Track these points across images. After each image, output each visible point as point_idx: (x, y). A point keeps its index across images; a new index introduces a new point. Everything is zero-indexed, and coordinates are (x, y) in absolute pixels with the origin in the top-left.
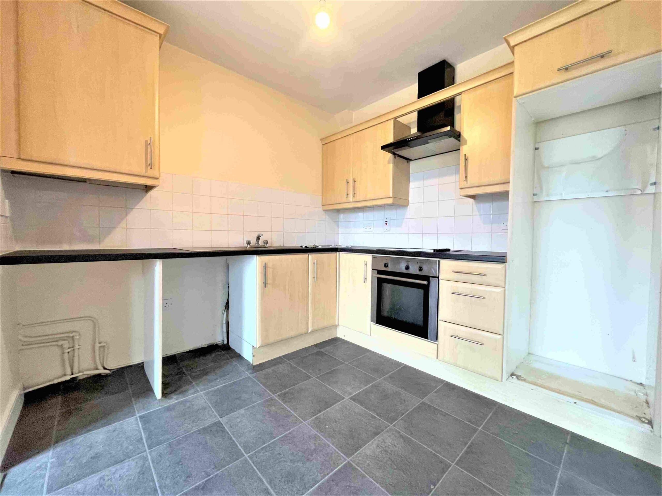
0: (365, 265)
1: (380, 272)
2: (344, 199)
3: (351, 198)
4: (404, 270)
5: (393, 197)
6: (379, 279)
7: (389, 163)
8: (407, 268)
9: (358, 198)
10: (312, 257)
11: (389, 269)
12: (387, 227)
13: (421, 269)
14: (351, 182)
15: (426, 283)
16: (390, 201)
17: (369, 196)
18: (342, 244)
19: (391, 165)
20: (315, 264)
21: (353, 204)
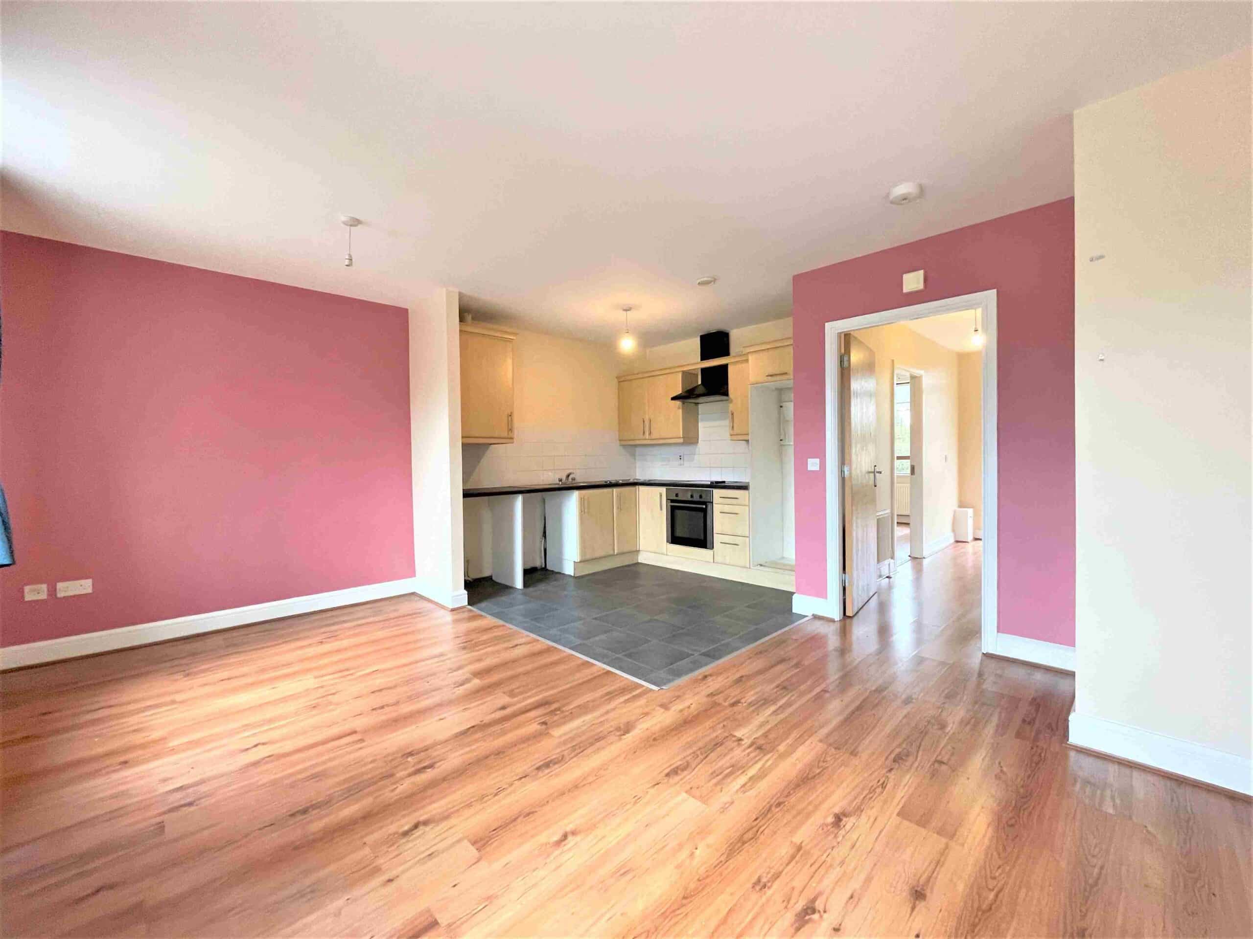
0: (661, 496)
1: (672, 501)
2: (641, 436)
3: (647, 436)
4: (689, 498)
5: (683, 437)
6: (672, 507)
7: (679, 408)
8: (692, 496)
9: (654, 436)
10: (615, 490)
11: (680, 498)
12: (682, 461)
13: (701, 497)
14: (647, 423)
15: (704, 506)
16: (681, 440)
17: (664, 435)
18: (640, 476)
19: (681, 411)
20: (619, 497)
21: (649, 441)
